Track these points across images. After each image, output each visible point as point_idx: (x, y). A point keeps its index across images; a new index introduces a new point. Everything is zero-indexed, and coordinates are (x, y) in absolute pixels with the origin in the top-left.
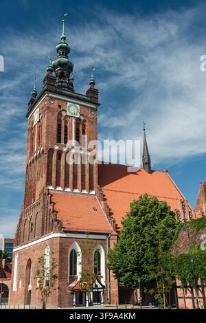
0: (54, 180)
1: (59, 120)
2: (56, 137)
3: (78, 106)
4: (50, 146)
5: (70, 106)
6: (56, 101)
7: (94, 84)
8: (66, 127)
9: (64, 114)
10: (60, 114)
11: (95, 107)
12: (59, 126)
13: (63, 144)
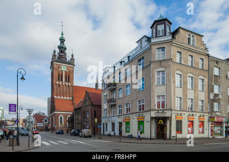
3: (66, 66)
4: (55, 82)
6: (57, 65)
8: (61, 75)
10: (58, 70)
13: (60, 81)
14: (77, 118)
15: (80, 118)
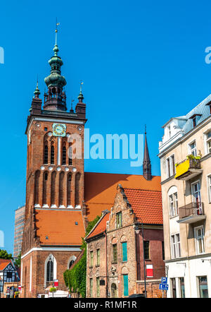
0: (40, 198)
1: (45, 142)
2: (42, 159)
3: (64, 125)
4: (36, 168)
5: (56, 126)
6: (42, 124)
7: (82, 98)
8: (52, 147)
9: (50, 135)
10: (46, 136)
11: (82, 123)
12: (46, 147)
13: (49, 164)
14: (94, 264)
15: (103, 263)
